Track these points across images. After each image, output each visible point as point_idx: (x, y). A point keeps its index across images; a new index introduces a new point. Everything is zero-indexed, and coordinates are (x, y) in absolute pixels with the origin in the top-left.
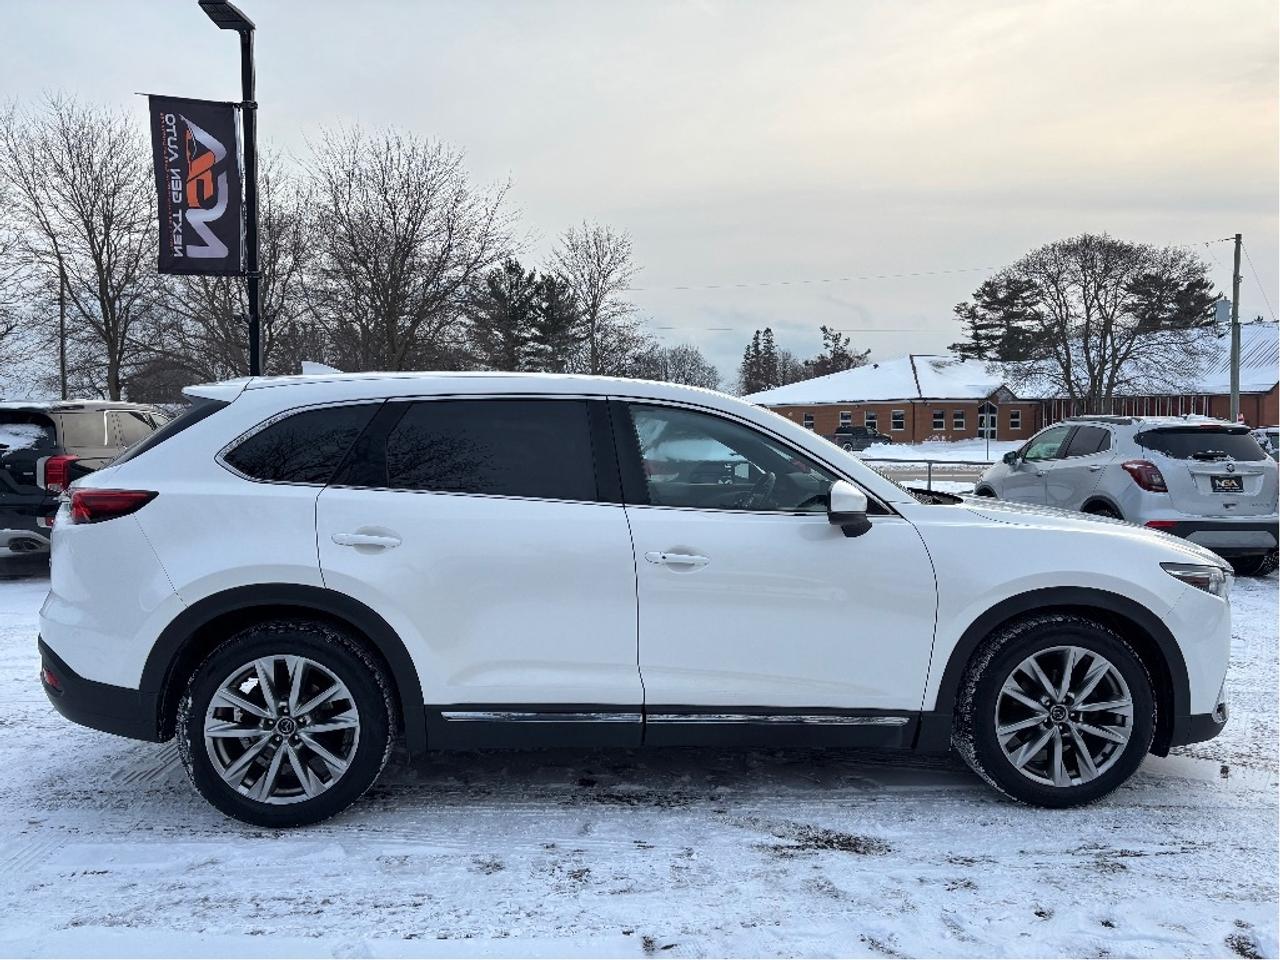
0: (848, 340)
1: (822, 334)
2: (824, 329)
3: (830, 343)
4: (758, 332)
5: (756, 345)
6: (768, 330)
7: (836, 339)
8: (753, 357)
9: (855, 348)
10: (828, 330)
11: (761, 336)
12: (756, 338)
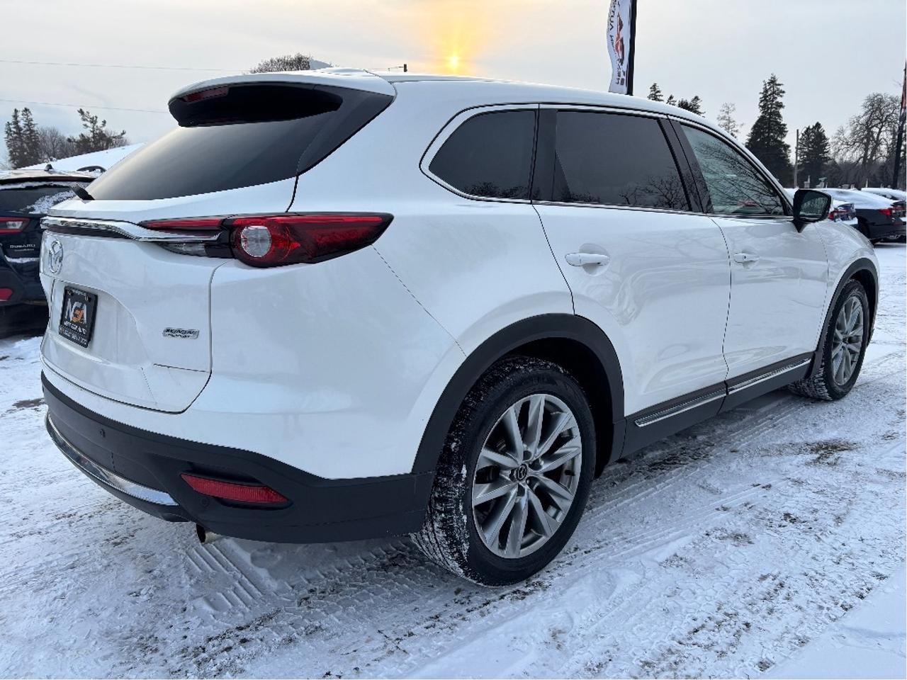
0: (104, 122)
1: (79, 117)
2: (81, 112)
3: (89, 124)
4: (16, 111)
5: (16, 123)
6: (26, 110)
7: (93, 121)
8: (15, 133)
9: (111, 129)
10: (85, 113)
11: (20, 114)
12: (15, 117)
